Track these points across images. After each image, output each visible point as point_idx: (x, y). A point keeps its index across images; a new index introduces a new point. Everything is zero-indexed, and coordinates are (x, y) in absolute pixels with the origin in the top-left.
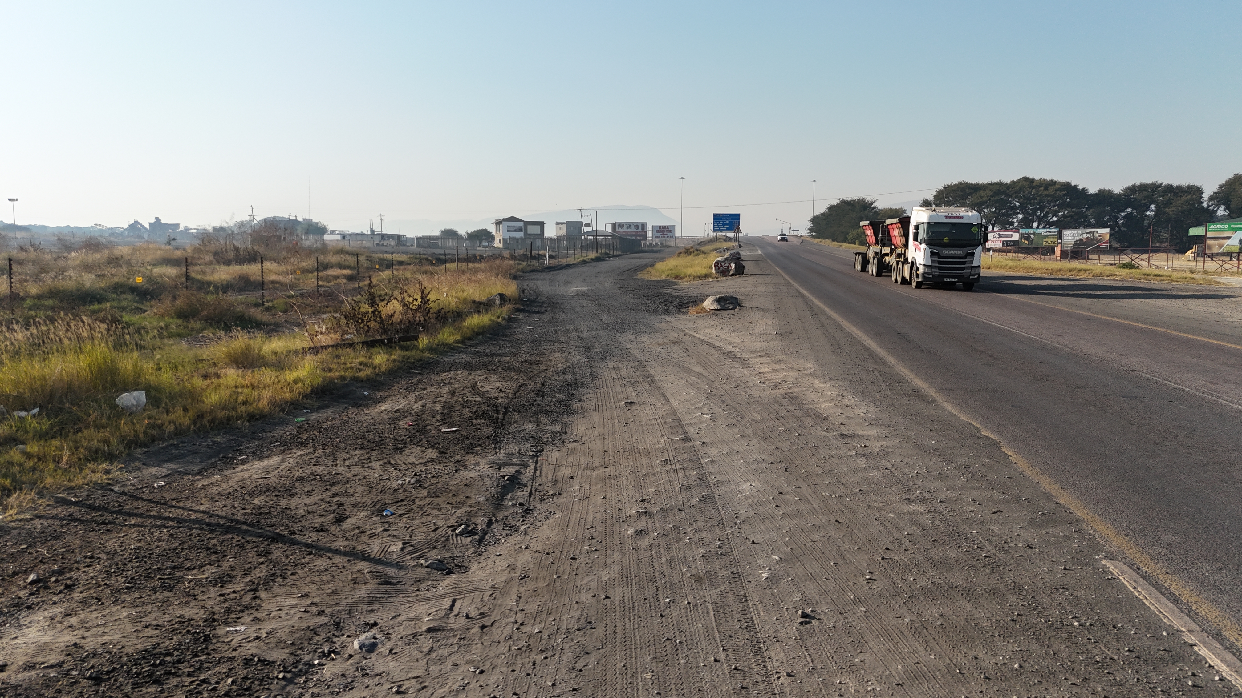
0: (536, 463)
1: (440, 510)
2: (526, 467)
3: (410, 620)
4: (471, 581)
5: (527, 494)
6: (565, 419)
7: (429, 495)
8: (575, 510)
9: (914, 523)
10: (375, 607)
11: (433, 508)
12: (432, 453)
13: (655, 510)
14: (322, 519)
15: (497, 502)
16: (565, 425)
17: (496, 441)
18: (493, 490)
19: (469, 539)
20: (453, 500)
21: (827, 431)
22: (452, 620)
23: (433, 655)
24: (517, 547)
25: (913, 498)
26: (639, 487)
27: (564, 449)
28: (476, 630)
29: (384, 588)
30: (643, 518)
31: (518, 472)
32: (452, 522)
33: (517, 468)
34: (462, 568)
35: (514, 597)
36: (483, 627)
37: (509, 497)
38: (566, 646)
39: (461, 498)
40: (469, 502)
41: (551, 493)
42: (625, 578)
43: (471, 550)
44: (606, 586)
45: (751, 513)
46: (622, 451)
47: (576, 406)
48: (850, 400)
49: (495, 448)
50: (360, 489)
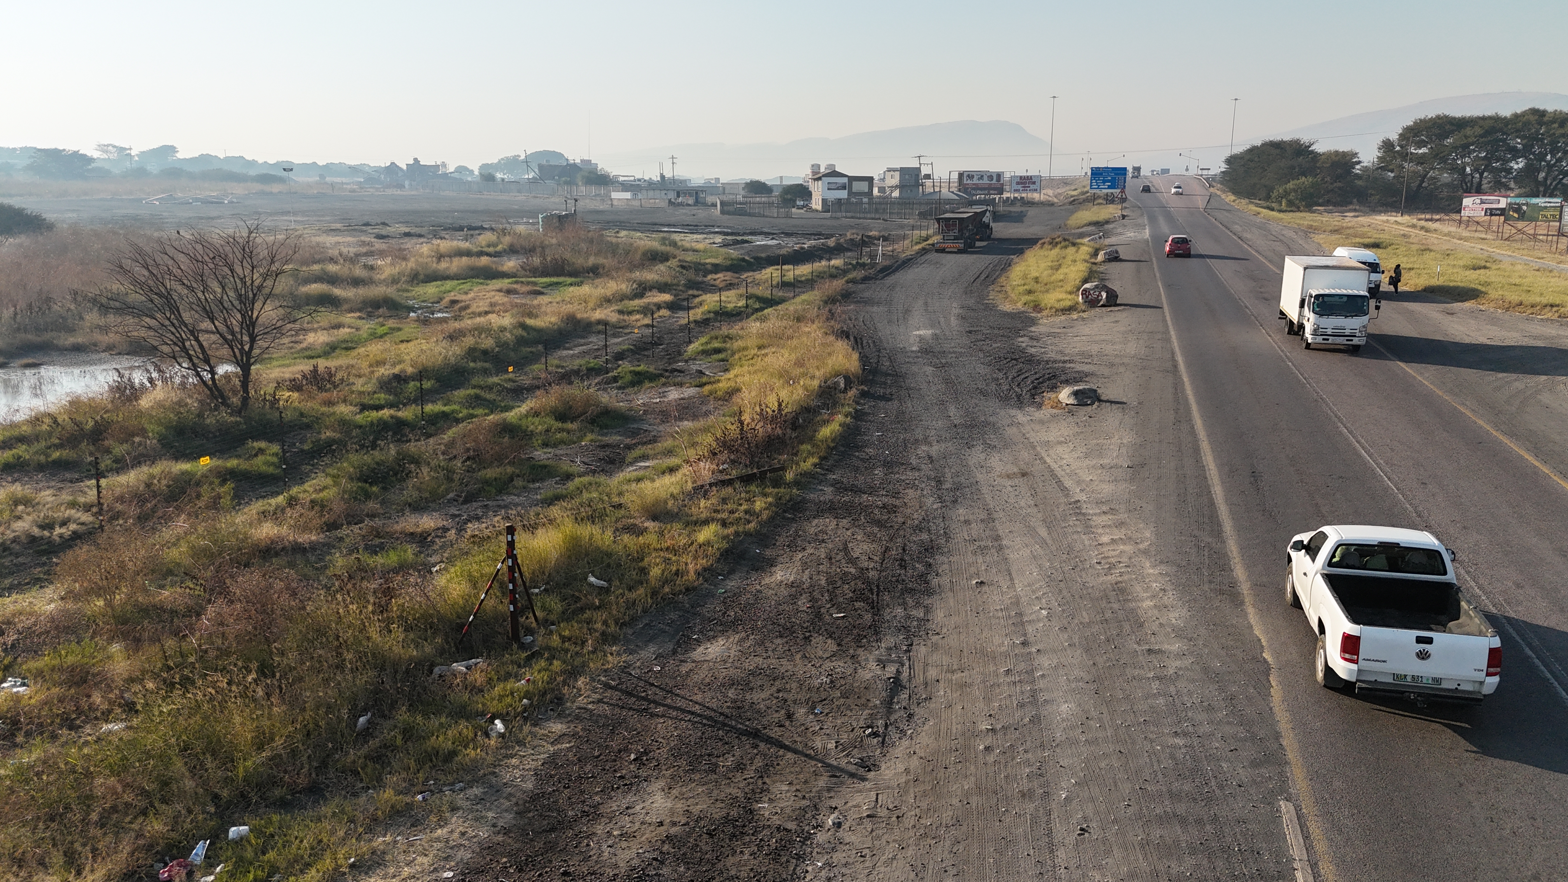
0: (910, 660)
1: (851, 710)
2: (903, 665)
3: (855, 806)
4: (884, 780)
5: (907, 696)
6: (928, 601)
7: (842, 696)
8: (943, 718)
9: (1172, 757)
10: (832, 794)
11: (847, 709)
12: (832, 645)
13: (999, 727)
14: (776, 715)
15: (888, 704)
16: (928, 610)
17: (876, 630)
18: (884, 694)
19: (875, 740)
20: (859, 702)
21: (1138, 643)
22: (879, 810)
23: (874, 834)
24: (908, 751)
25: (1179, 731)
26: (988, 700)
27: (929, 643)
28: (894, 819)
29: (834, 780)
30: (990, 734)
31: (898, 671)
32: (862, 723)
33: (897, 665)
34: (875, 767)
35: (912, 795)
36: (898, 817)
37: (895, 700)
38: (947, 836)
39: (863, 701)
40: (871, 704)
41: (924, 696)
42: (979, 789)
43: (879, 751)
44: (967, 794)
45: (1064, 737)
46: (974, 652)
47: (935, 582)
48: (1170, 598)
49: (877, 641)
50: (794, 685)
